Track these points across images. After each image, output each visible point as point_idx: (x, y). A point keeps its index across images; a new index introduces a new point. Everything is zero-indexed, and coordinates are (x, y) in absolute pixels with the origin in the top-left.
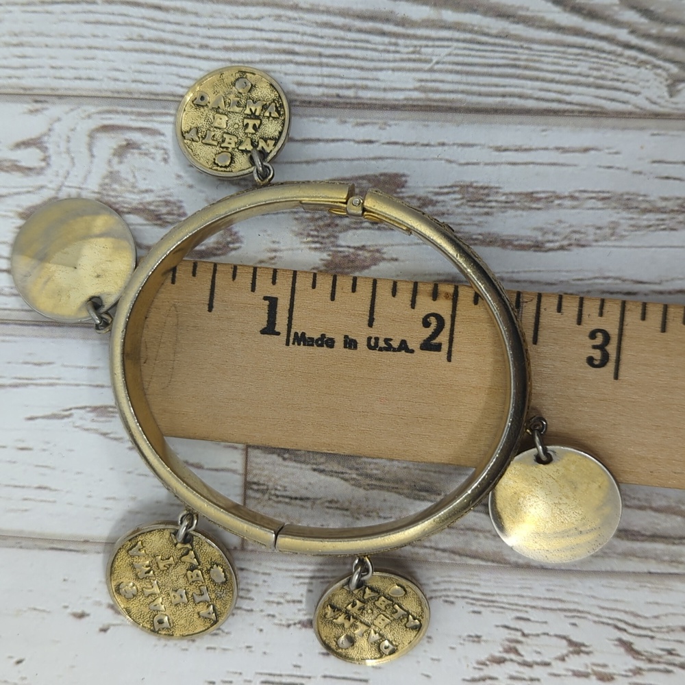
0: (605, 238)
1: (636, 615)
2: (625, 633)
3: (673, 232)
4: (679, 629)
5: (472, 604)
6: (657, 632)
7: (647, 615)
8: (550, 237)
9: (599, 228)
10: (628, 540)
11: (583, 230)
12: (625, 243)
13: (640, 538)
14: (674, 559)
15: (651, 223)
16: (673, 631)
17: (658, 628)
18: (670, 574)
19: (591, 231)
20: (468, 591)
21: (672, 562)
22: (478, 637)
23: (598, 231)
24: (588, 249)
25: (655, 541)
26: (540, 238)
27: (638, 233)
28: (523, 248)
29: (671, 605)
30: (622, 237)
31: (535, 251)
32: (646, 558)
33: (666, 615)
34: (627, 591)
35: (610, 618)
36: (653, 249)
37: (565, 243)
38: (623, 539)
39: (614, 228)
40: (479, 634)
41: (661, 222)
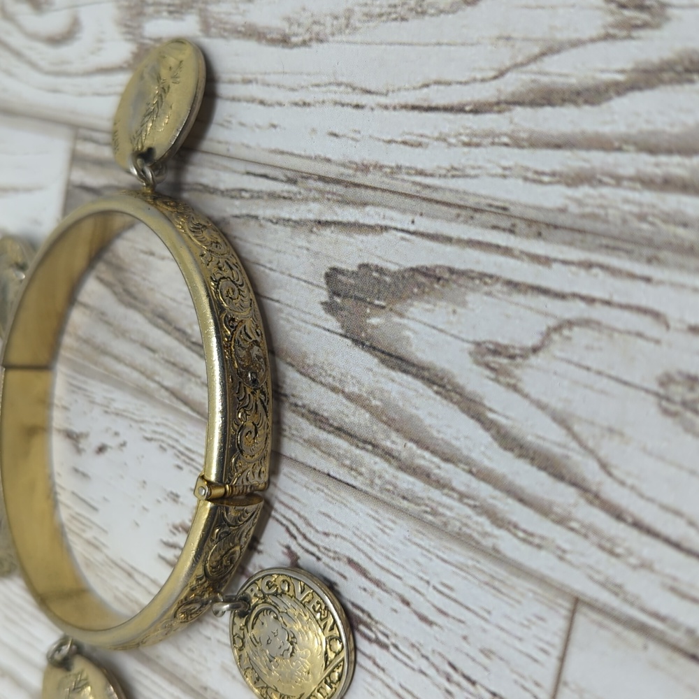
0: (340, 31)
1: (309, 524)
2: (295, 542)
3: (404, 23)
4: (345, 560)
5: (178, 457)
6: (324, 553)
7: (319, 528)
8: (295, 28)
9: (336, 18)
10: (316, 426)
11: (322, 21)
12: (358, 37)
13: (327, 427)
14: (354, 466)
15: (384, 10)
16: (339, 559)
17: (326, 549)
18: (348, 484)
19: (329, 21)
20: (177, 441)
21: (352, 469)
22: (177, 496)
23: (335, 22)
24: (325, 45)
25: (340, 436)
26: (287, 31)
27: (371, 24)
28: (273, 42)
29: (343, 526)
30: (356, 29)
31: (283, 47)
32: (329, 455)
33: (336, 536)
34: (305, 489)
35: (284, 517)
36: (383, 47)
37: (307, 37)
38: (311, 424)
39: (348, 19)
40: (179, 493)
41: (393, 10)
